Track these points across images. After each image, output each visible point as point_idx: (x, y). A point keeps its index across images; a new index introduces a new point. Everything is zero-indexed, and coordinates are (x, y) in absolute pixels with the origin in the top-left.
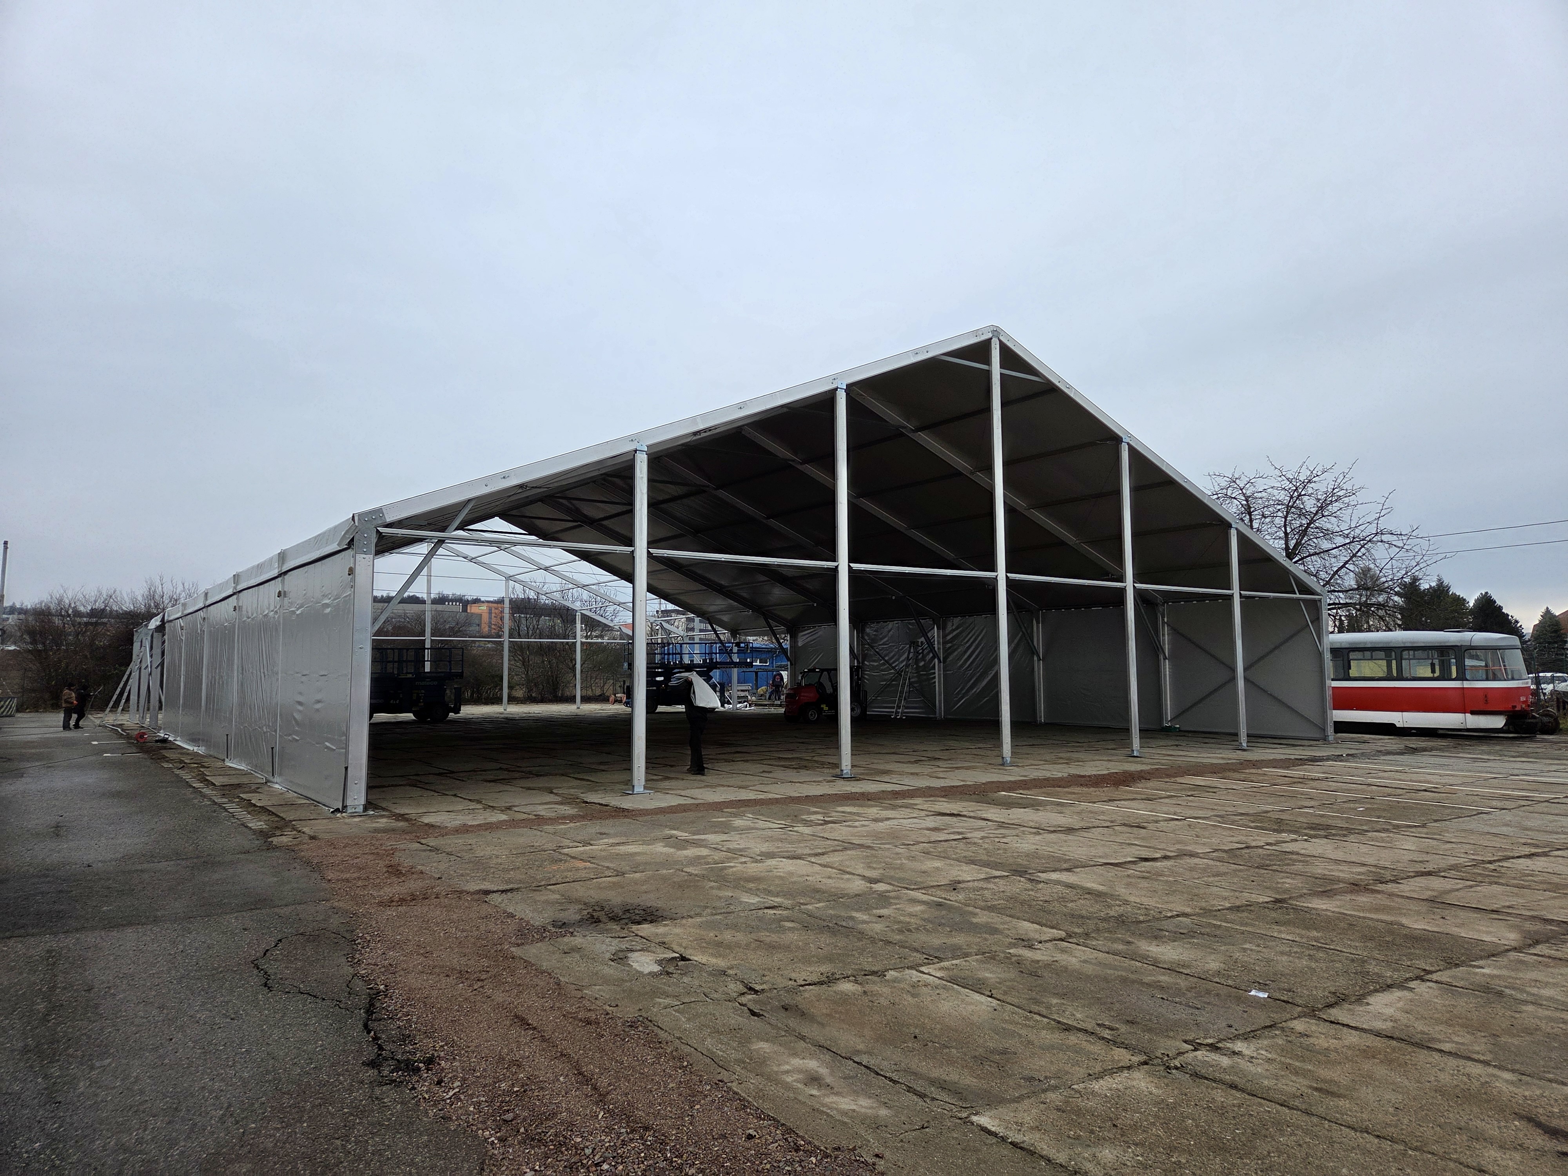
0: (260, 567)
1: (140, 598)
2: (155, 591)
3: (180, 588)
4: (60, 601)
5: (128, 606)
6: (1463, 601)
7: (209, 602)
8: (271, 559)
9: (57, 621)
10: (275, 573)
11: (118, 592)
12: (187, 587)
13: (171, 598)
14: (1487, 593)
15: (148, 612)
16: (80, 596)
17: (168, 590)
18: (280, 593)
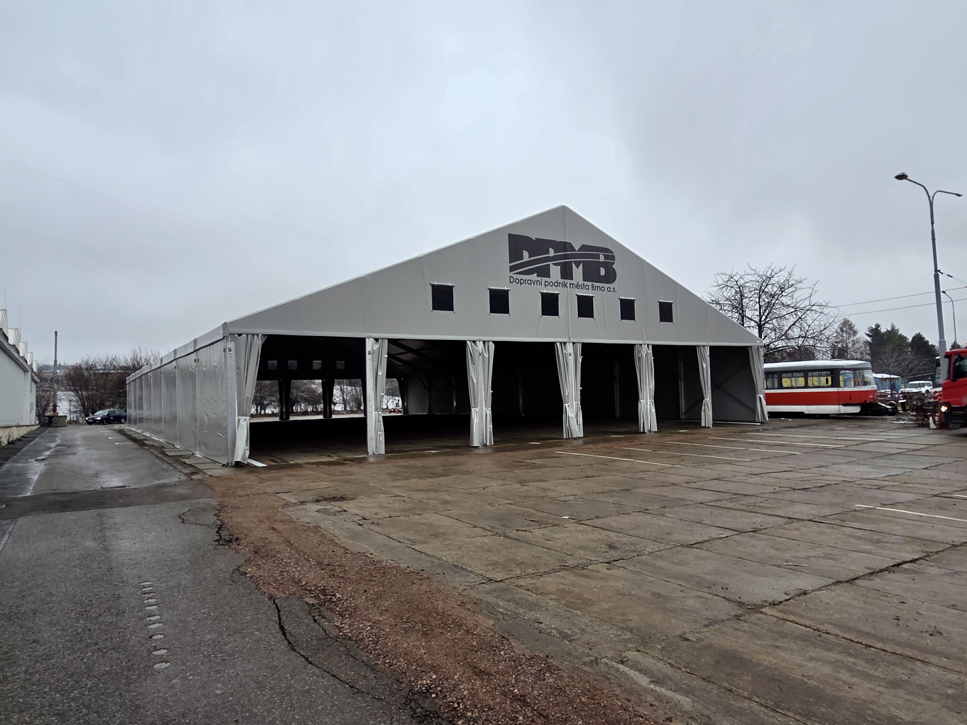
0: (185, 346)
1: (129, 360)
2: (137, 356)
3: (150, 354)
4: (87, 362)
5: (123, 364)
6: (905, 338)
7: (162, 364)
8: (191, 342)
9: (86, 373)
10: (192, 350)
11: (117, 357)
12: (153, 353)
13: (146, 359)
14: (919, 333)
15: (134, 366)
16: (98, 360)
17: (144, 355)
18: (195, 360)
